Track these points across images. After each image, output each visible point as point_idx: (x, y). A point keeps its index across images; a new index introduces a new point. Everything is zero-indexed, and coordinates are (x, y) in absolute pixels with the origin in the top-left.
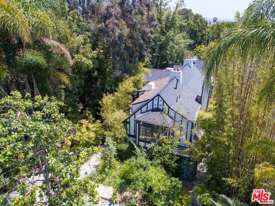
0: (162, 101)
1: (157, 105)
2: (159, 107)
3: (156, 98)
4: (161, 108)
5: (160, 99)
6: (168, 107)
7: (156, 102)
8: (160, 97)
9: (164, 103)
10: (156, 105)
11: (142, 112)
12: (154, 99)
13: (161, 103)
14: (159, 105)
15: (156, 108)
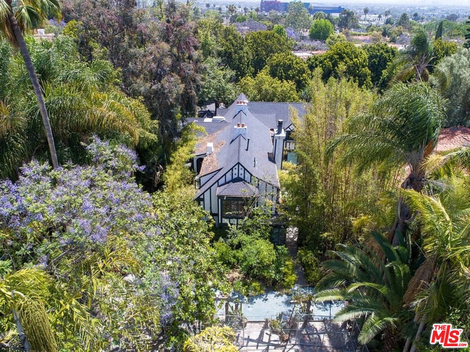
0: (243, 169)
1: (237, 174)
2: (240, 176)
3: (236, 167)
4: (242, 177)
5: (240, 167)
6: (250, 175)
7: (235, 171)
8: (240, 166)
9: (246, 171)
10: (235, 174)
11: (219, 184)
12: (234, 169)
13: (242, 171)
14: (240, 174)
15: (236, 178)
